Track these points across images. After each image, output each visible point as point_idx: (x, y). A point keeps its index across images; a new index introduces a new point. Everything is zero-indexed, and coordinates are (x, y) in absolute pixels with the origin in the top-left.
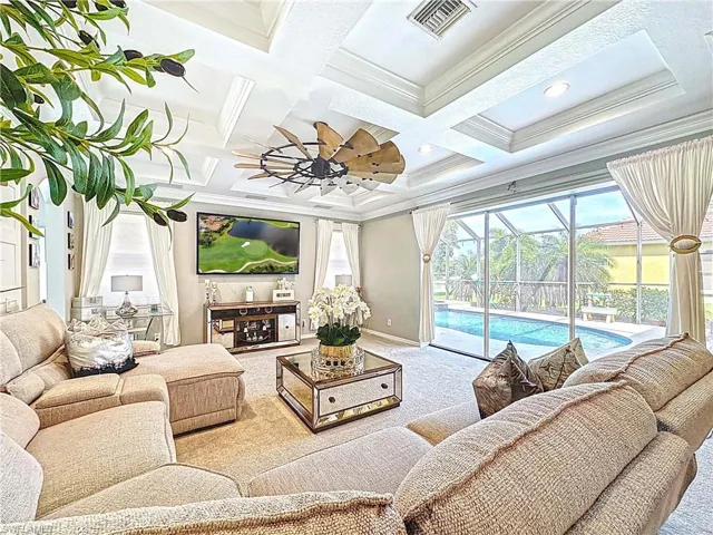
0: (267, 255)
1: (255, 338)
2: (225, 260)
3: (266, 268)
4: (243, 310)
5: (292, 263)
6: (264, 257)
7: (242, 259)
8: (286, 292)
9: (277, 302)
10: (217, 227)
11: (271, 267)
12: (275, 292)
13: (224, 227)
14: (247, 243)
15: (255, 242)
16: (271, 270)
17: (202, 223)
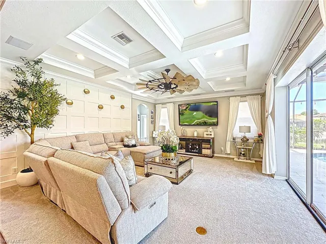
0: (203, 117)
1: (195, 151)
2: (188, 120)
3: (203, 123)
4: (191, 139)
5: (215, 120)
6: (202, 118)
7: (193, 119)
8: (210, 133)
9: (206, 137)
10: (185, 108)
11: (205, 122)
12: (205, 133)
13: (187, 108)
14: (195, 113)
15: (198, 112)
16: (205, 124)
17: (180, 107)
